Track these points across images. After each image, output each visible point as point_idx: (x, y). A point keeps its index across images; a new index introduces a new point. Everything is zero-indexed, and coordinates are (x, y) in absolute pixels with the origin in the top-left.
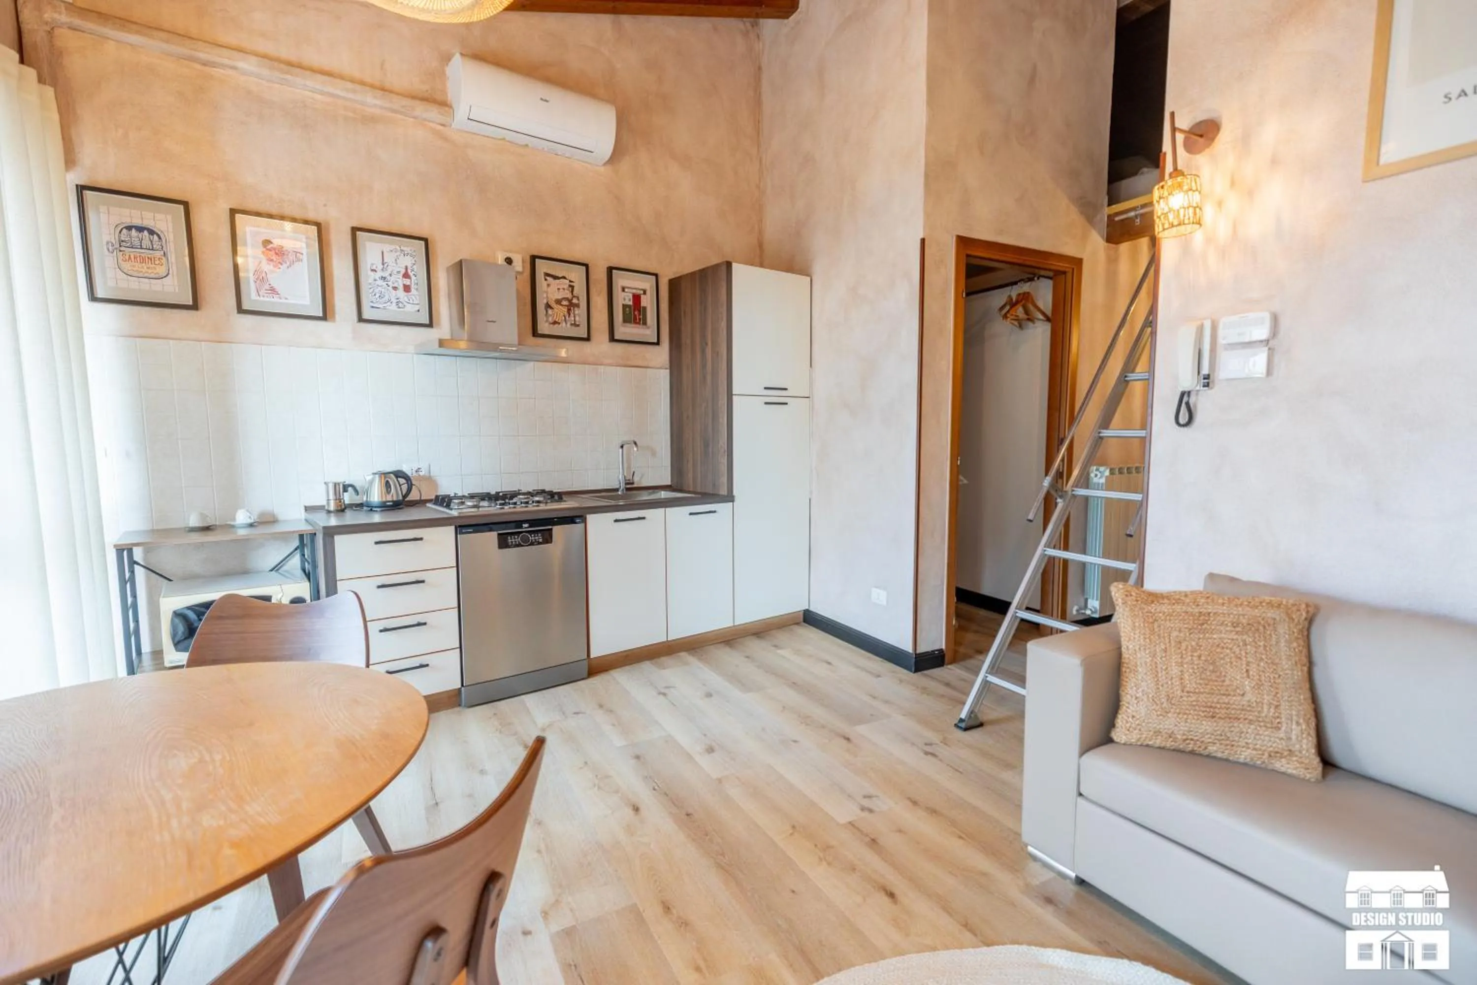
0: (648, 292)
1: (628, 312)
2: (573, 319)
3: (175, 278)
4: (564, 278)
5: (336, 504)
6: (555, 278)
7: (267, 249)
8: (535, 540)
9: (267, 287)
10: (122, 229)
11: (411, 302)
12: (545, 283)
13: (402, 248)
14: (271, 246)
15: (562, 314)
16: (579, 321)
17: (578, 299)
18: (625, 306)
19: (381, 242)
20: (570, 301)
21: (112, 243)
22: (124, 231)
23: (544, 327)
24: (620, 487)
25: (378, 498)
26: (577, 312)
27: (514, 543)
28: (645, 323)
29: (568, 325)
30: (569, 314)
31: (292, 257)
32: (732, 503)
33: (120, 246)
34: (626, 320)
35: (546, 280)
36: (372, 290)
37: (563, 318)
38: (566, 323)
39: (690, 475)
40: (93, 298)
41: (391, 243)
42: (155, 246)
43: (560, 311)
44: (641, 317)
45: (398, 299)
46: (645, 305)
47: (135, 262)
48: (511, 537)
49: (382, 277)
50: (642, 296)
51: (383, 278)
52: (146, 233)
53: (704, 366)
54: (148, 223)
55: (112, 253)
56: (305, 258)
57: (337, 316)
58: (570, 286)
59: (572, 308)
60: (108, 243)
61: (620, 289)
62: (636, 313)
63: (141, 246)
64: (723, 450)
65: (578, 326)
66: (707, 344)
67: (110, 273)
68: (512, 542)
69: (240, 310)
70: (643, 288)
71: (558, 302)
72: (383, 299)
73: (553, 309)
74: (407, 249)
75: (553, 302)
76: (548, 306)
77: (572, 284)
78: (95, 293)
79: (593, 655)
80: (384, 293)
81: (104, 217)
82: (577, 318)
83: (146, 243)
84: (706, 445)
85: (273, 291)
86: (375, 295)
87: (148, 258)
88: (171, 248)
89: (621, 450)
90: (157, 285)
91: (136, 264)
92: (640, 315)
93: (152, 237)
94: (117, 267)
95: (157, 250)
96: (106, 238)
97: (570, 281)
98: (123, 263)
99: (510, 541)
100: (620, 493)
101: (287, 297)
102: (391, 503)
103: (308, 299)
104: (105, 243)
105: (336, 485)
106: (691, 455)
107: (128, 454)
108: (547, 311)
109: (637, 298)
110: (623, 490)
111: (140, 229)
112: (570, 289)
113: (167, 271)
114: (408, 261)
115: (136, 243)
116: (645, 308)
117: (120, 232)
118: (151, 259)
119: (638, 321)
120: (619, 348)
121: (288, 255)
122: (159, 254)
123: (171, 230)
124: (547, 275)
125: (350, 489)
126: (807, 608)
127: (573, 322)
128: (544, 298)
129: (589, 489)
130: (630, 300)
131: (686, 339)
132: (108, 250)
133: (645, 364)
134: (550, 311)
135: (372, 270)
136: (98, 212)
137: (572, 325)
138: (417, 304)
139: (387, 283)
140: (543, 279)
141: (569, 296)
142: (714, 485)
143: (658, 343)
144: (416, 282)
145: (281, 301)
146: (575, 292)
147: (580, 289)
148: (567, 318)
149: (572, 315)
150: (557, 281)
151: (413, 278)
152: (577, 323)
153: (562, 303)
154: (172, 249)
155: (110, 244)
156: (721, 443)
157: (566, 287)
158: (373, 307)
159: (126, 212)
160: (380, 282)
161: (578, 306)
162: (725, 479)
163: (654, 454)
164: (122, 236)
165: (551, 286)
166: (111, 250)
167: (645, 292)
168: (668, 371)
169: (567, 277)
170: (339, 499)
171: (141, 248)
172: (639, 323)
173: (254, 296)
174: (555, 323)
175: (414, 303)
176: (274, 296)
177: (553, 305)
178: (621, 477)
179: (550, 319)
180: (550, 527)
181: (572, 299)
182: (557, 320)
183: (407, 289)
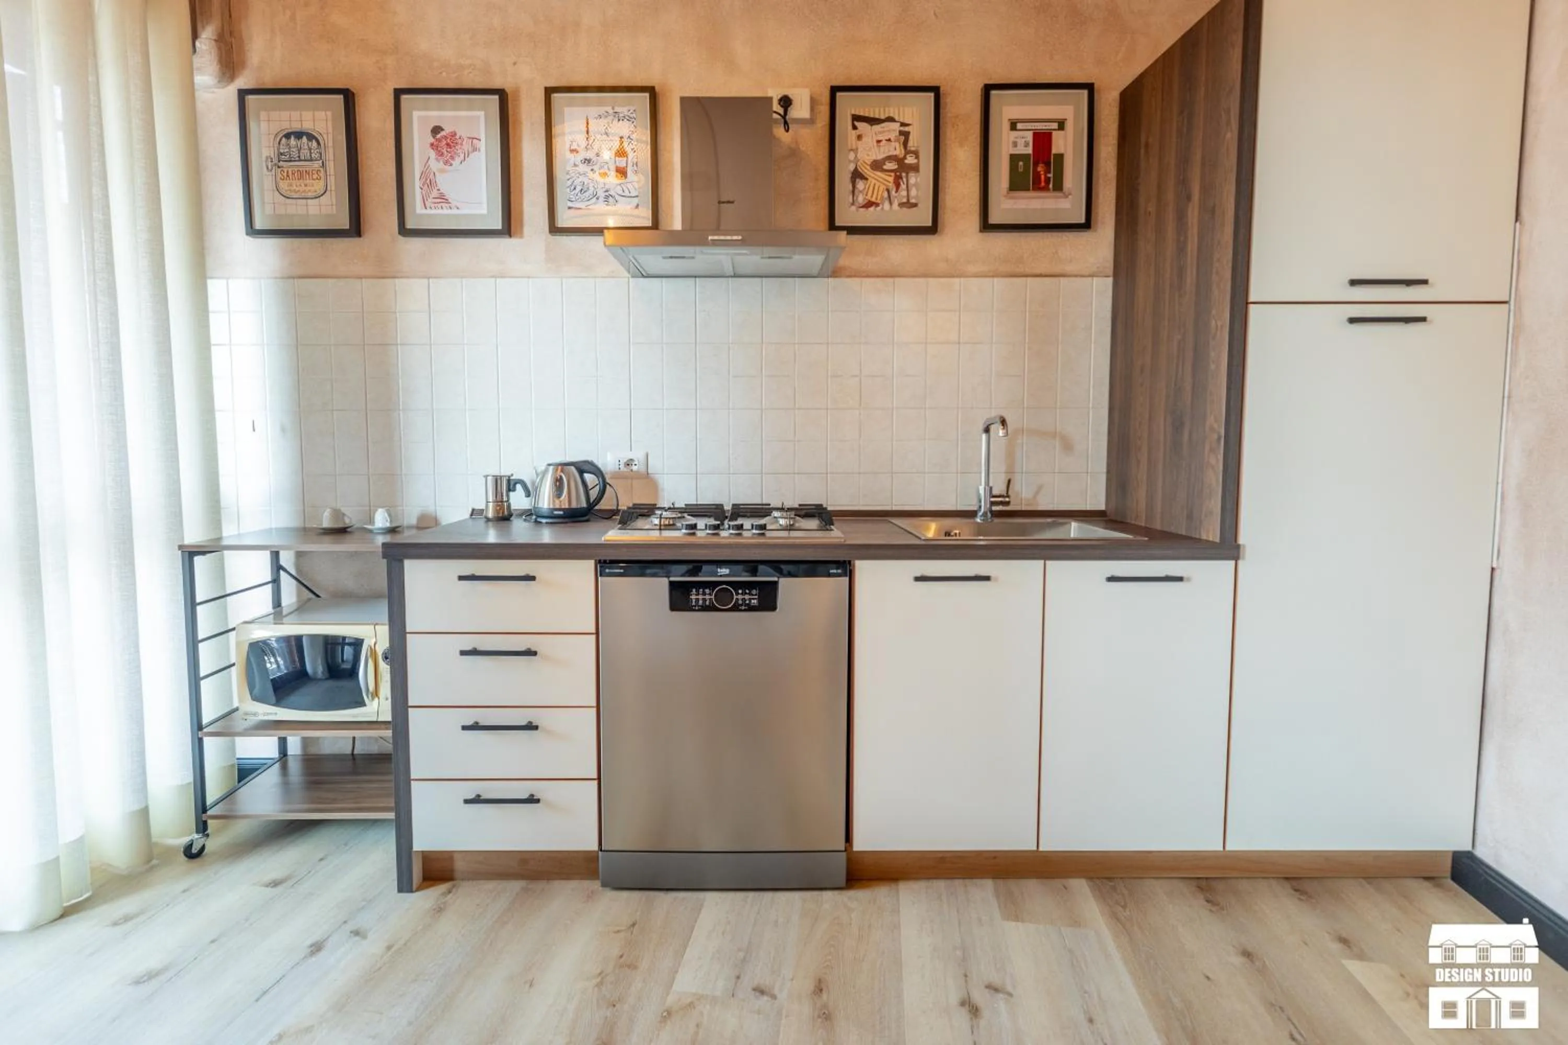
0: (1069, 125)
1: (1021, 170)
2: (904, 193)
3: (333, 193)
4: (891, 119)
5: (497, 511)
6: (873, 121)
7: (437, 140)
8: (744, 600)
9: (435, 193)
10: (280, 140)
11: (627, 193)
12: (853, 134)
13: (617, 109)
14: (443, 133)
15: (882, 187)
16: (917, 197)
17: (916, 154)
18: (1014, 159)
19: (586, 104)
20: (900, 161)
21: (272, 159)
22: (284, 139)
23: (848, 215)
24: (980, 507)
25: (549, 505)
26: (912, 180)
27: (701, 602)
28: (1059, 187)
29: (895, 206)
30: (898, 186)
31: (466, 146)
32: (1233, 563)
33: (279, 161)
34: (1017, 184)
35: (855, 128)
36: (571, 180)
37: (886, 194)
38: (891, 203)
39: (1142, 494)
40: (252, 231)
41: (600, 103)
42: (313, 155)
43: (878, 183)
44: (1051, 175)
45: (607, 191)
46: (1062, 151)
47: (292, 179)
48: (697, 591)
49: (586, 159)
50: (1055, 134)
51: (587, 161)
52: (305, 139)
53: (1181, 249)
54: (307, 126)
55: (271, 171)
56: (482, 145)
57: (526, 229)
58: (901, 133)
59: (904, 174)
60: (267, 158)
61: (1006, 126)
62: (1040, 168)
63: (299, 157)
64: (1216, 436)
65: (915, 205)
66: (1189, 198)
67: (268, 197)
68: (697, 600)
69: (404, 231)
70: (1060, 116)
71: (877, 165)
72: (587, 194)
73: (867, 179)
74: (623, 110)
75: (868, 167)
76: (857, 175)
77: (906, 129)
78: (253, 226)
79: (860, 844)
80: (588, 184)
81: (264, 125)
82: (913, 192)
83: (305, 153)
84: (1177, 426)
85: (442, 199)
86: (575, 189)
87: (306, 172)
88: (330, 155)
89: (984, 436)
90: (313, 207)
91: (294, 181)
92: (1048, 171)
93: (310, 144)
94: (275, 188)
95: (316, 160)
96: (266, 153)
97: (903, 124)
98: (281, 181)
99: (693, 597)
100: (978, 520)
101: (458, 205)
102: (561, 513)
103: (485, 206)
104: (264, 159)
105: (497, 480)
106: (1145, 449)
107: (283, 430)
108: (854, 187)
109: (1042, 140)
110: (985, 514)
111: (299, 135)
112: (902, 138)
113: (325, 189)
114: (624, 128)
115: (295, 154)
116: (1060, 157)
117: (279, 143)
118: (309, 174)
119: (1043, 184)
120: (1001, 242)
121: (462, 144)
122: (317, 164)
123: (330, 130)
124: (856, 118)
125: (519, 487)
126: (1466, 846)
127: (905, 200)
128: (850, 161)
129: (895, 508)
130: (1026, 145)
131: (1146, 204)
132: (268, 168)
133: (1057, 269)
134: (860, 185)
135: (572, 151)
136: (258, 120)
137: (901, 205)
138: (637, 196)
139: (591, 168)
140: (850, 127)
141: (899, 151)
142: (1190, 517)
143: (1087, 225)
144: (635, 160)
145: (449, 212)
146: (910, 144)
147: (921, 138)
148: (893, 193)
149: (903, 186)
150: (877, 128)
151: (631, 155)
152: (913, 201)
153: (885, 167)
154: (332, 157)
155: (269, 160)
156: (1210, 420)
157: (893, 136)
158: (570, 208)
159: (285, 115)
160: (583, 168)
161: (915, 168)
162: (1215, 504)
163: (1068, 446)
164: (281, 147)
165: (864, 139)
166: (270, 167)
167: (1061, 125)
168: (1110, 280)
169: (897, 118)
170: (500, 502)
171: (300, 160)
172: (1046, 189)
173: (420, 210)
174: (869, 204)
175: (631, 195)
176: (443, 205)
177: (867, 171)
178: (982, 492)
179: (861, 199)
180: (776, 579)
181: (905, 158)
182: (873, 200)
183: (622, 172)
